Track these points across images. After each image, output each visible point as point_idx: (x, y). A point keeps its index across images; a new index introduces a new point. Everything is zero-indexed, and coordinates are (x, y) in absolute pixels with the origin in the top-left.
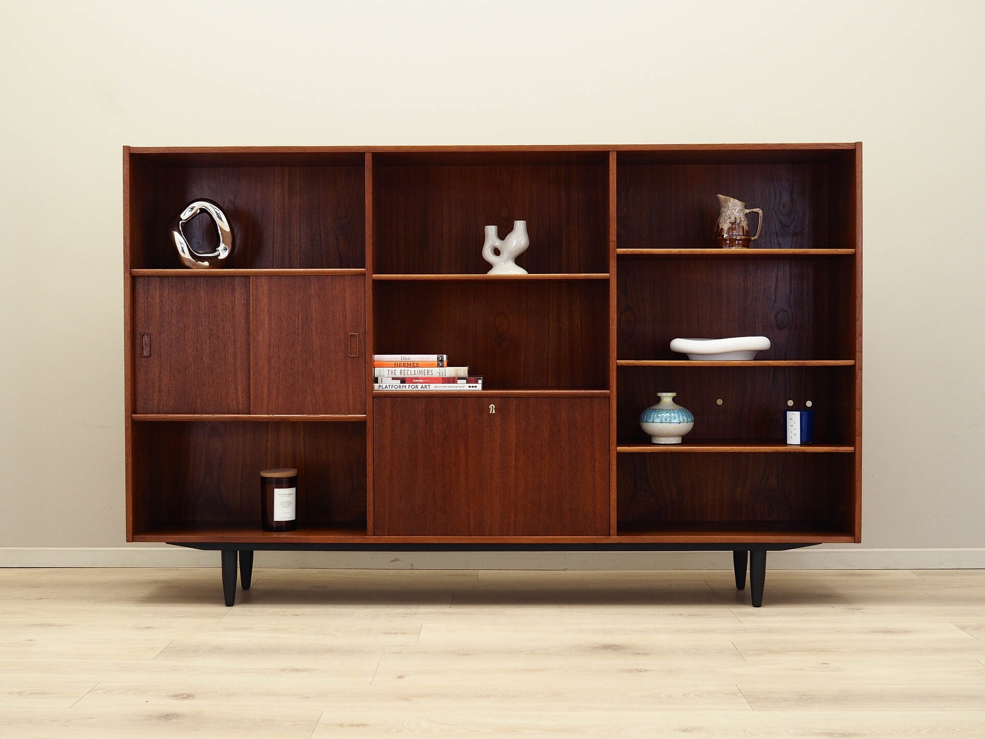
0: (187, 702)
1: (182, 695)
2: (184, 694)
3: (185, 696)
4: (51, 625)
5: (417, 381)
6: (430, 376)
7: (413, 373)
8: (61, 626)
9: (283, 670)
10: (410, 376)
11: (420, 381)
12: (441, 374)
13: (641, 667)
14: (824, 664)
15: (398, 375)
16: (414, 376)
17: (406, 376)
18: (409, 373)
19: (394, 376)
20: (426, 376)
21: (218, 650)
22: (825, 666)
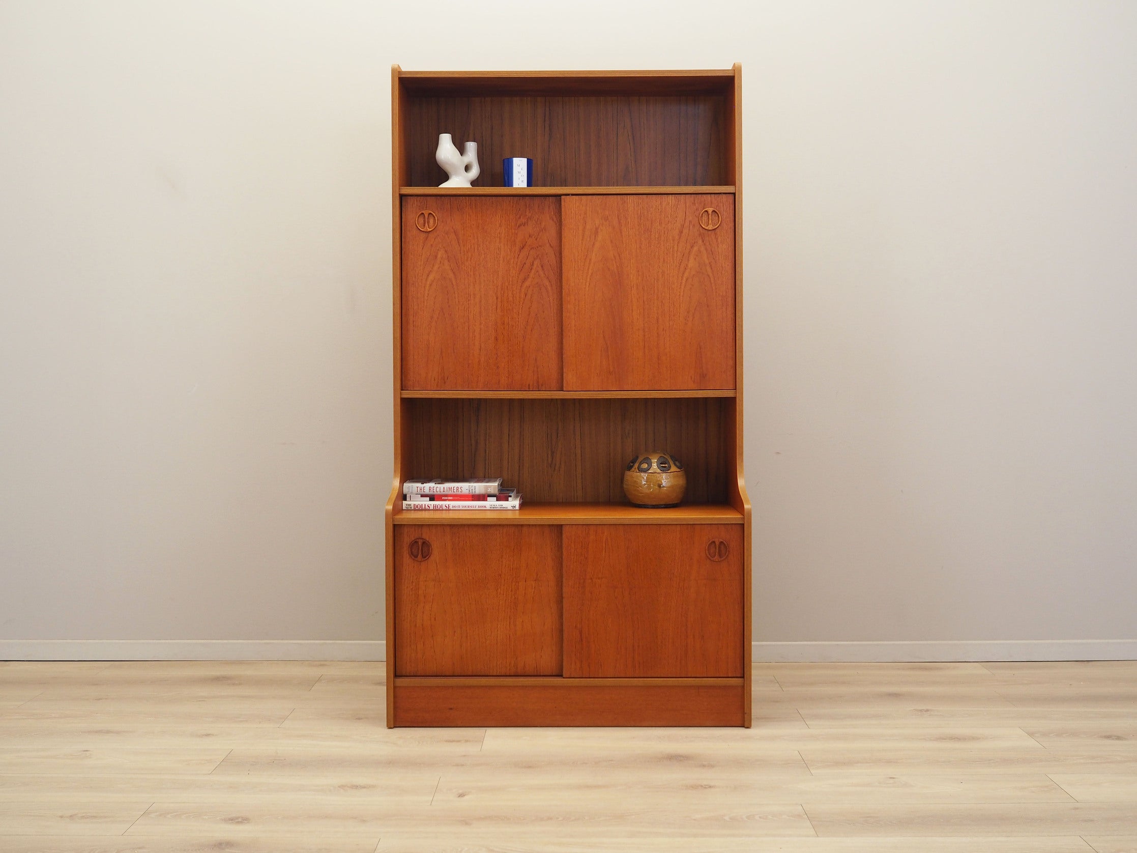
0: (240, 827)
1: (237, 818)
2: (239, 817)
3: (240, 820)
4: (108, 732)
5: (446, 498)
6: (459, 493)
7: (442, 490)
8: (118, 733)
9: (342, 787)
10: (439, 493)
11: (449, 498)
12: (471, 491)
13: (705, 783)
14: (891, 778)
15: (427, 491)
16: (442, 493)
17: (435, 493)
18: (438, 490)
19: (423, 493)
20: (456, 493)
21: (278, 763)
22: (891, 781)
